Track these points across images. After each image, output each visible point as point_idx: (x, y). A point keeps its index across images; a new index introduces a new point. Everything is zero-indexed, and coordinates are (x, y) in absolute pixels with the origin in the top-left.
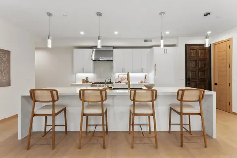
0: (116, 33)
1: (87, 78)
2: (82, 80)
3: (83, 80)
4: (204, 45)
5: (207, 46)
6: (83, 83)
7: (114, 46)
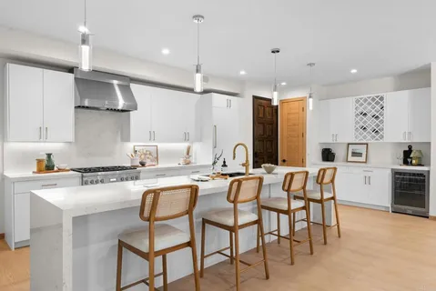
0: (166, 51)
1: (49, 155)
2: (36, 162)
3: (39, 161)
4: (270, 100)
5: (275, 103)
6: (40, 171)
7: (132, 76)
